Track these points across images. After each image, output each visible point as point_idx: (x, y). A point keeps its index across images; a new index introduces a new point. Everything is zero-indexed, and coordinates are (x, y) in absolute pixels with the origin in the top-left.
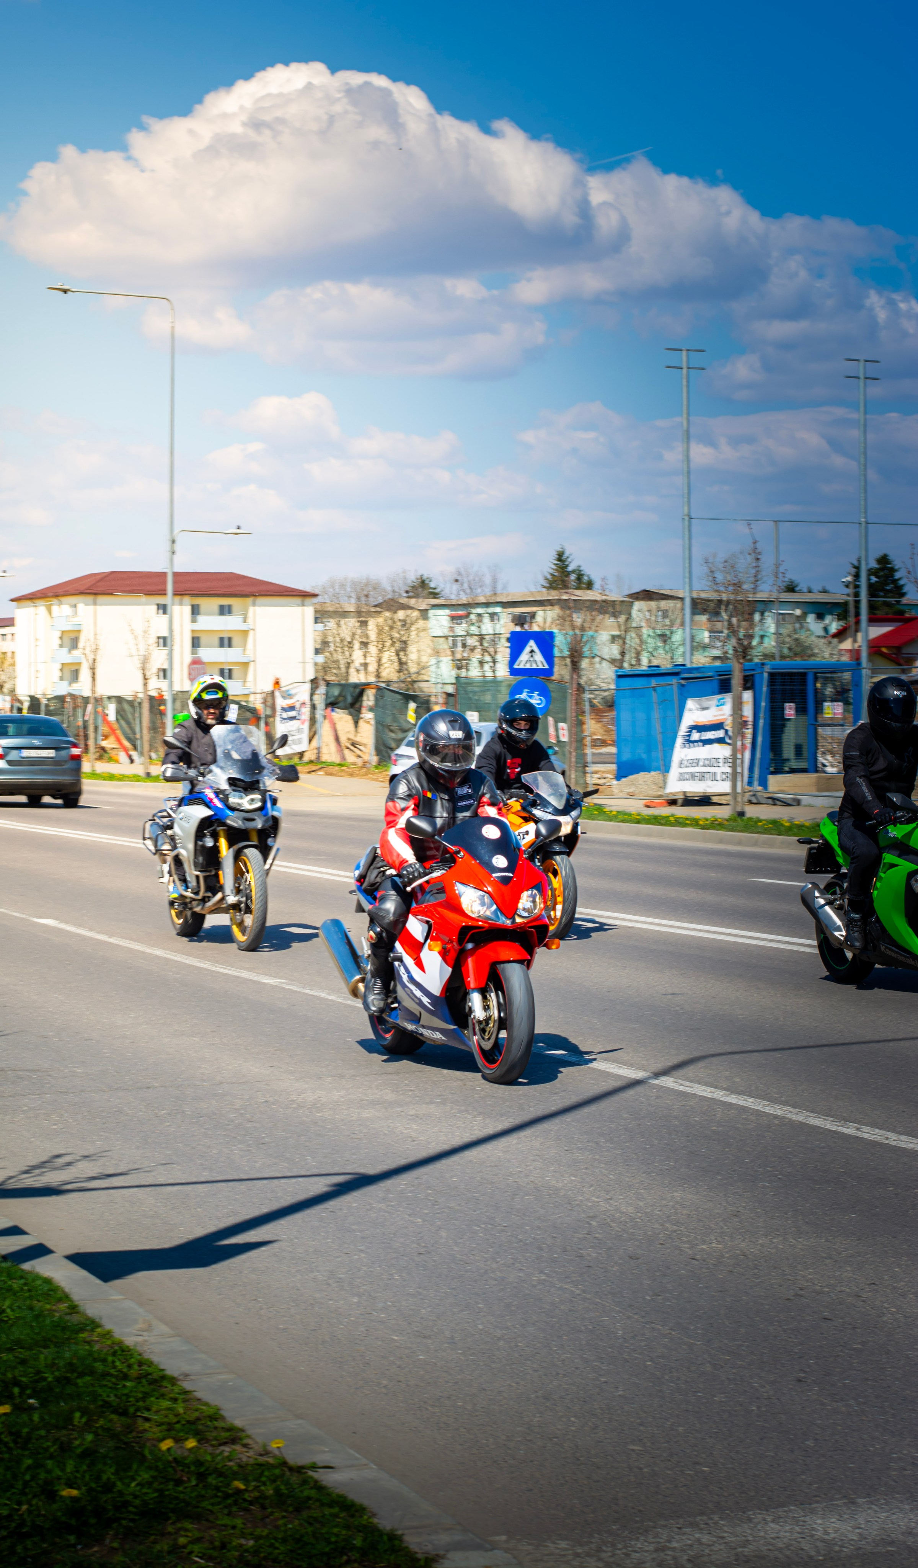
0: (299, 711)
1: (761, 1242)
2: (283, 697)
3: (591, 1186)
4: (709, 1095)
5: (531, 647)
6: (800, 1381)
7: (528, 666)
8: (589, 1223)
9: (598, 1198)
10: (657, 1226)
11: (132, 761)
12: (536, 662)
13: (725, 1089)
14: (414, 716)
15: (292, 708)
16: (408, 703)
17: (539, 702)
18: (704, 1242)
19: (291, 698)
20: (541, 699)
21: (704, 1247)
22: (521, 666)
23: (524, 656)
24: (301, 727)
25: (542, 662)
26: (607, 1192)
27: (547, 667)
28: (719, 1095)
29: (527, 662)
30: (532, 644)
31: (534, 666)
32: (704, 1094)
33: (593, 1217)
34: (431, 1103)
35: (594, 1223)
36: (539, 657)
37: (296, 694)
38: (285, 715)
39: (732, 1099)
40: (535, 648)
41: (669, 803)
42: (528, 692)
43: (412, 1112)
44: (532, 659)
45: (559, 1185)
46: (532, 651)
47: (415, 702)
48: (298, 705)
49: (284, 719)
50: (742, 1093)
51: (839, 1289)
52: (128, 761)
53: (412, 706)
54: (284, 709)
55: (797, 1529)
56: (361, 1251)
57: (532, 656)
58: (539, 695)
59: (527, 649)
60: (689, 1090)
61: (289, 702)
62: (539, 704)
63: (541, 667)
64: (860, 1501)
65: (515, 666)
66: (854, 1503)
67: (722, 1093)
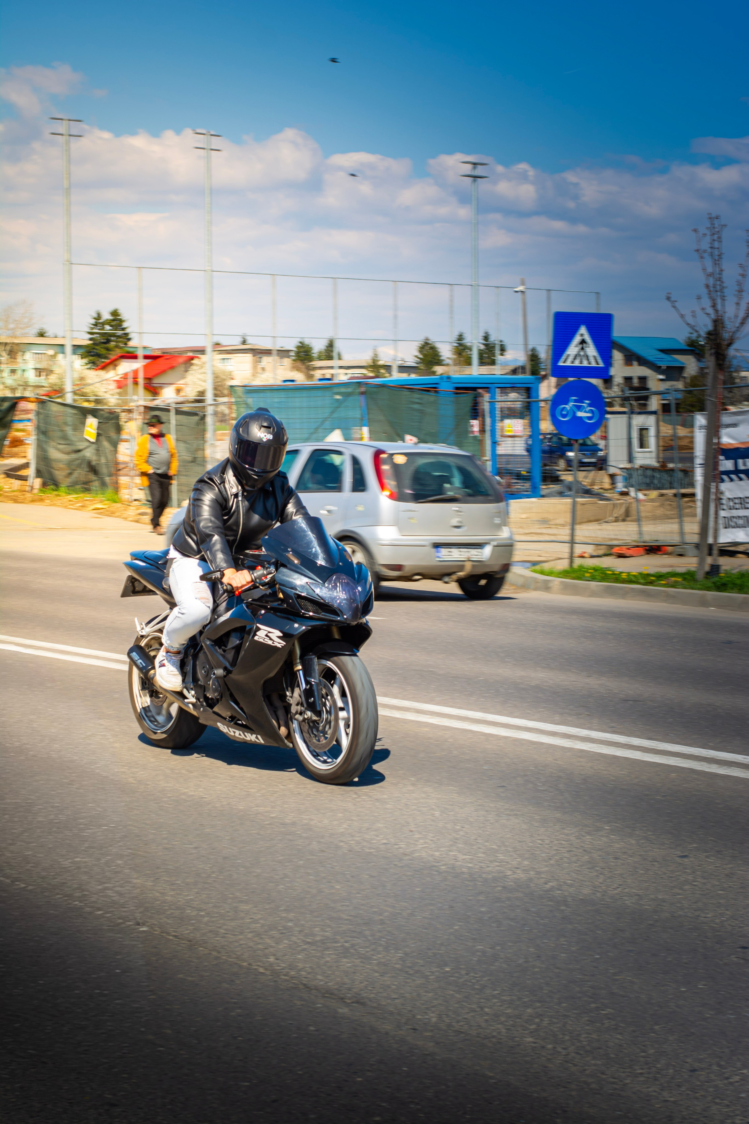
5: (582, 335)
7: (577, 363)
12: (587, 357)
16: (84, 418)
17: (589, 415)
20: (592, 412)
22: (568, 363)
23: (572, 350)
25: (594, 357)
27: (601, 365)
29: (576, 357)
30: (583, 330)
31: (585, 364)
36: (591, 351)
40: (587, 338)
41: (646, 550)
42: (575, 401)
44: (582, 353)
46: (583, 342)
47: (95, 416)
57: (582, 349)
58: (590, 405)
59: (577, 339)
62: (589, 418)
63: (594, 364)
65: (561, 364)
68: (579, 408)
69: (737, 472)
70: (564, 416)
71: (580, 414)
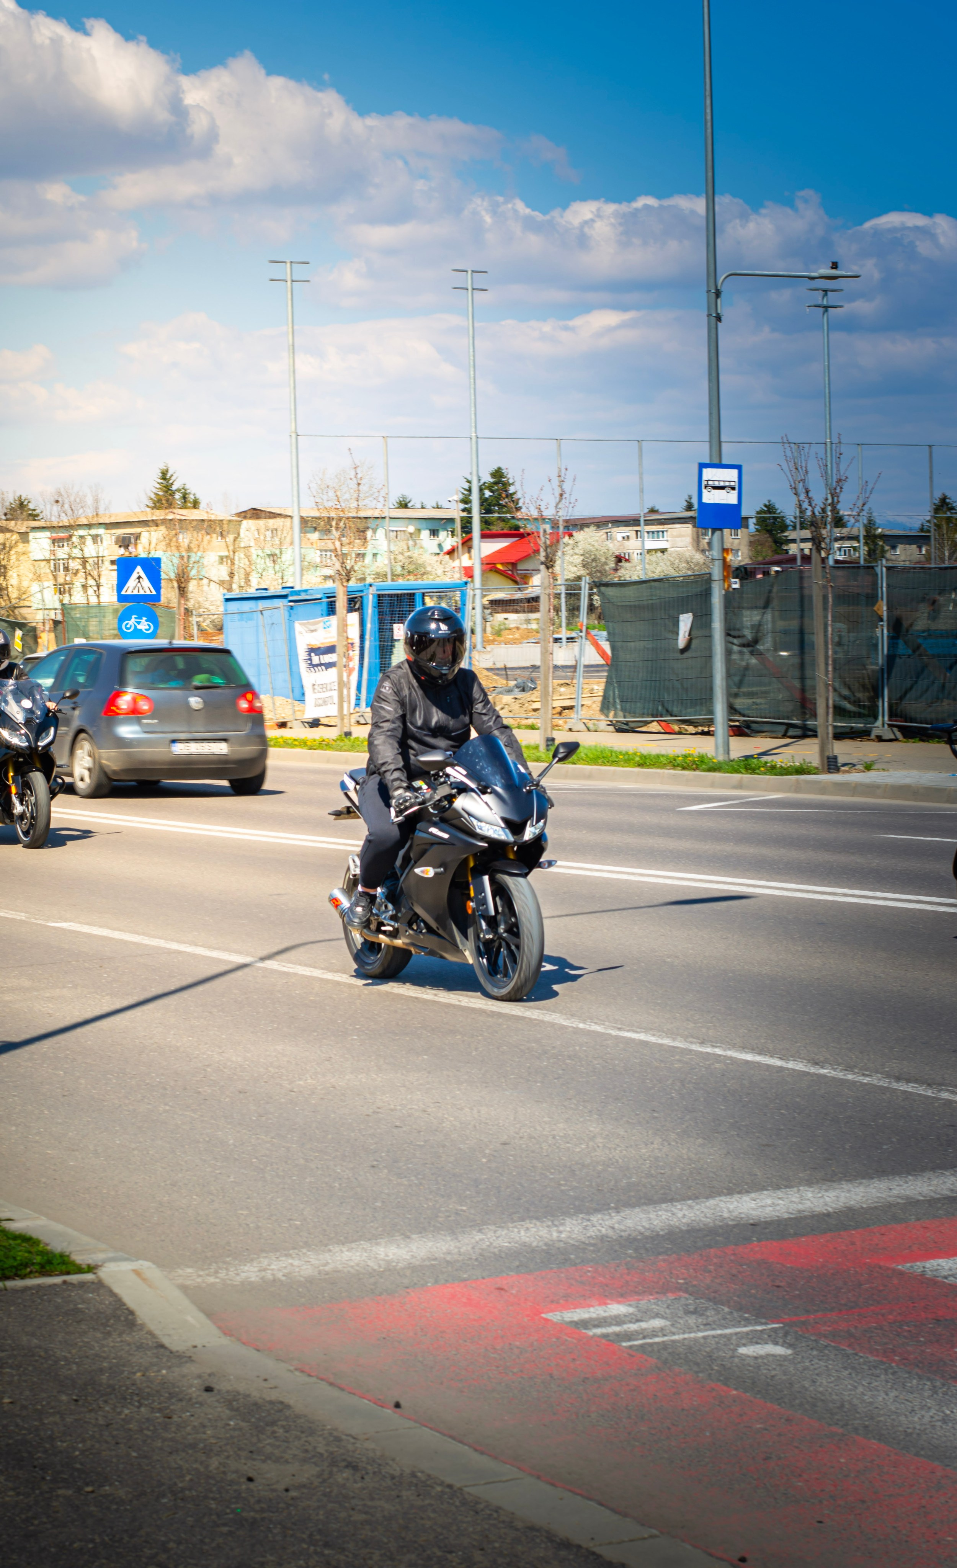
1: (347, 1077)
3: (206, 1044)
4: (309, 974)
5: (138, 573)
6: (373, 1167)
7: (136, 592)
8: (205, 1070)
9: (212, 1051)
10: (262, 1070)
12: (143, 588)
13: (322, 969)
14: (21, 643)
16: (15, 631)
17: (147, 627)
18: (300, 1079)
20: (148, 625)
21: (301, 1083)
22: (129, 593)
23: (132, 582)
25: (149, 588)
26: (220, 1047)
27: (154, 593)
28: (317, 973)
29: (134, 588)
30: (139, 569)
31: (142, 592)
32: (304, 973)
33: (208, 1066)
34: (64, 987)
35: (209, 1070)
36: (146, 583)
39: (329, 976)
40: (142, 574)
41: (278, 725)
42: (136, 618)
43: (48, 995)
44: (139, 585)
45: (178, 1044)
46: (139, 578)
47: (21, 629)
50: (337, 971)
51: (409, 1107)
53: (19, 633)
55: (365, 1254)
56: (15, 1096)
57: (139, 582)
58: (146, 621)
59: (135, 575)
60: (291, 970)
62: (147, 630)
63: (148, 593)
64: (414, 1236)
65: (123, 593)
66: (409, 1237)
67: (320, 972)
68: (139, 623)
69: (321, 665)
70: (128, 629)
71: (139, 627)
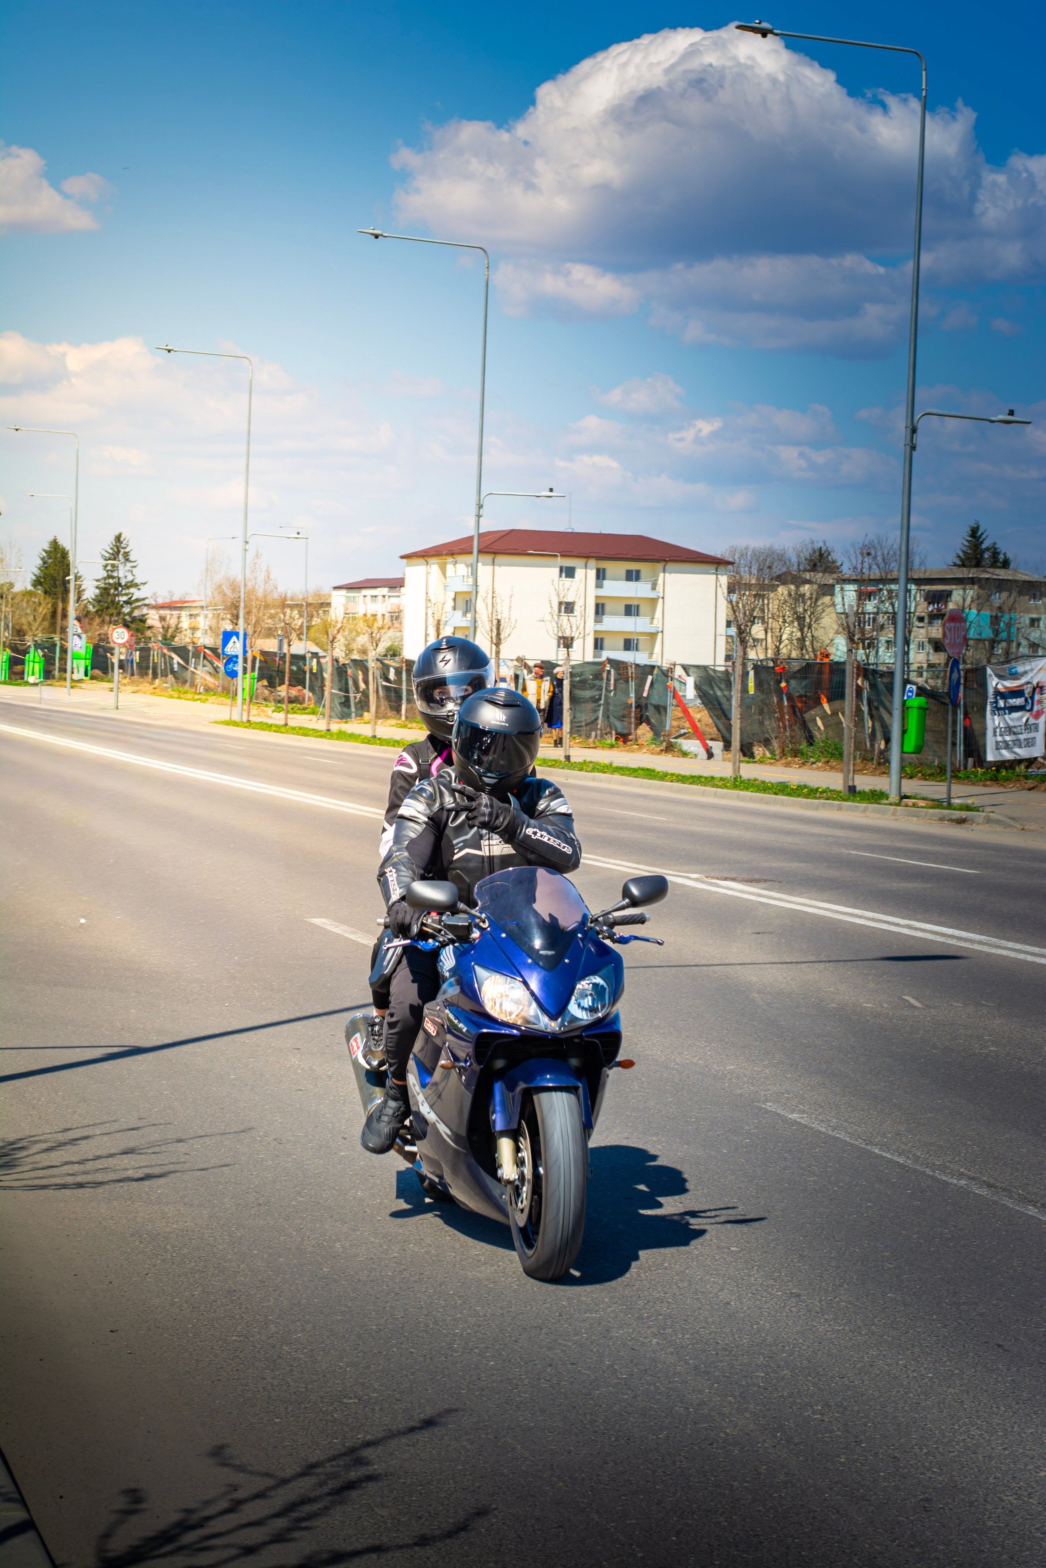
0: (1032, 698)
2: (1000, 677)
11: (710, 755)
15: (1017, 693)
19: (1018, 679)
24: (1032, 721)
37: (1026, 672)
38: (1001, 703)
48: (1028, 690)
49: (999, 709)
52: (705, 756)
54: (997, 693)
61: (1010, 684)
